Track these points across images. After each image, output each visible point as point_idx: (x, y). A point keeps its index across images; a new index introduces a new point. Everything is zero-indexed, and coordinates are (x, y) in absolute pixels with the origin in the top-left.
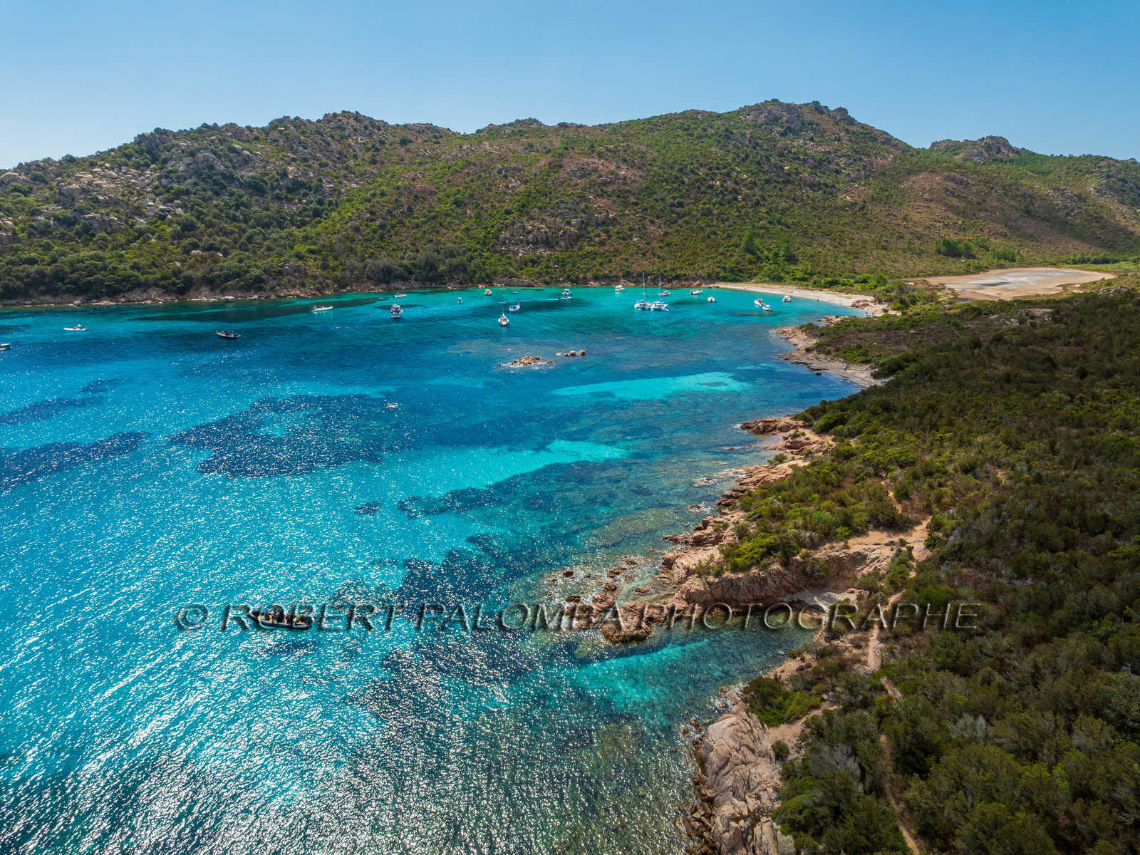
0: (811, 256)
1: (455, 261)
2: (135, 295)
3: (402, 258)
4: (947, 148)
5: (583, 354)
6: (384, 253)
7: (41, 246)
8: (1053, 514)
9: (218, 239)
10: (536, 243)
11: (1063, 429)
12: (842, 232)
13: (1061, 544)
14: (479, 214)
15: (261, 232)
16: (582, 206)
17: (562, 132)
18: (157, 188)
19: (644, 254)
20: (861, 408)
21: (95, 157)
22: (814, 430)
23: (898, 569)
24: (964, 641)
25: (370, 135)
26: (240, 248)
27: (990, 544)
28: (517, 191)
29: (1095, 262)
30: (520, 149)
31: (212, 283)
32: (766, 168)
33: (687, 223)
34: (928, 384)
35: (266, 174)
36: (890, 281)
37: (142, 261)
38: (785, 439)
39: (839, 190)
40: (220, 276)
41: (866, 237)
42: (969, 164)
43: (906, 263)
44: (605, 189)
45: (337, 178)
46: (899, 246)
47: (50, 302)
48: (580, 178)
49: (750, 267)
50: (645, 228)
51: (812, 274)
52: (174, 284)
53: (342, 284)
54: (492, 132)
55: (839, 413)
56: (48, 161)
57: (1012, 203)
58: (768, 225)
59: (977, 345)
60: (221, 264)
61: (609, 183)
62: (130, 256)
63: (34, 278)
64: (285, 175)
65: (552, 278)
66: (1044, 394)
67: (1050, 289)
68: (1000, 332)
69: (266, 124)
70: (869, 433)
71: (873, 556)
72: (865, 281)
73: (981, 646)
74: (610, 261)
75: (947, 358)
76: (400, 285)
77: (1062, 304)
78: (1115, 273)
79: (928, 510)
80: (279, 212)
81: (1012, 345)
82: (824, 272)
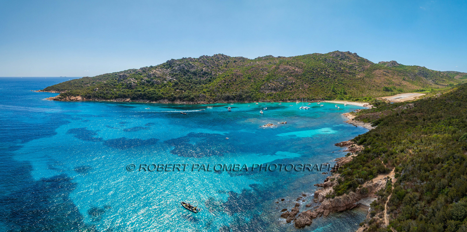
0: (351, 92)
1: (248, 94)
2: (161, 101)
3: (233, 94)
4: (383, 64)
5: (286, 123)
6: (228, 92)
7: (142, 87)
8: (426, 160)
9: (184, 87)
10: (271, 89)
11: (423, 135)
12: (358, 85)
13: (430, 169)
14: (255, 81)
15: (195, 86)
16: (285, 79)
17: (279, 59)
18: (170, 73)
19: (303, 93)
20: (370, 136)
21: (157, 66)
22: (357, 144)
23: (389, 187)
24: (412, 207)
25: (226, 60)
26: (189, 90)
27: (413, 173)
28: (266, 75)
29: (421, 91)
30: (267, 63)
31: (181, 99)
32: (337, 69)
33: (315, 84)
34: (387, 127)
35: (198, 70)
36: (372, 99)
37: (164, 92)
38: (349, 148)
39: (356, 74)
40: (183, 97)
41: (365, 87)
42: (388, 67)
43: (376, 94)
44: (291, 74)
45: (216, 71)
46: (374, 89)
47: (142, 101)
48: (284, 71)
49: (334, 96)
50: (303, 85)
51: (351, 98)
52: (171, 98)
53: (215, 100)
54: (259, 59)
55: (364, 138)
56: (147, 67)
57: (400, 77)
58: (338, 84)
59: (398, 115)
60: (184, 94)
61: (293, 73)
62: (162, 91)
63: (139, 95)
64: (202, 70)
65: (276, 100)
66: (416, 126)
67: (412, 98)
68: (402, 111)
69: (198, 57)
70: (373, 144)
71: (380, 184)
72: (366, 99)
73: (417, 207)
74: (293, 95)
75: (390, 119)
76: (232, 101)
77: (416, 102)
78: (425, 93)
79: (393, 166)
80: (200, 80)
81: (406, 114)
82: (354, 97)
